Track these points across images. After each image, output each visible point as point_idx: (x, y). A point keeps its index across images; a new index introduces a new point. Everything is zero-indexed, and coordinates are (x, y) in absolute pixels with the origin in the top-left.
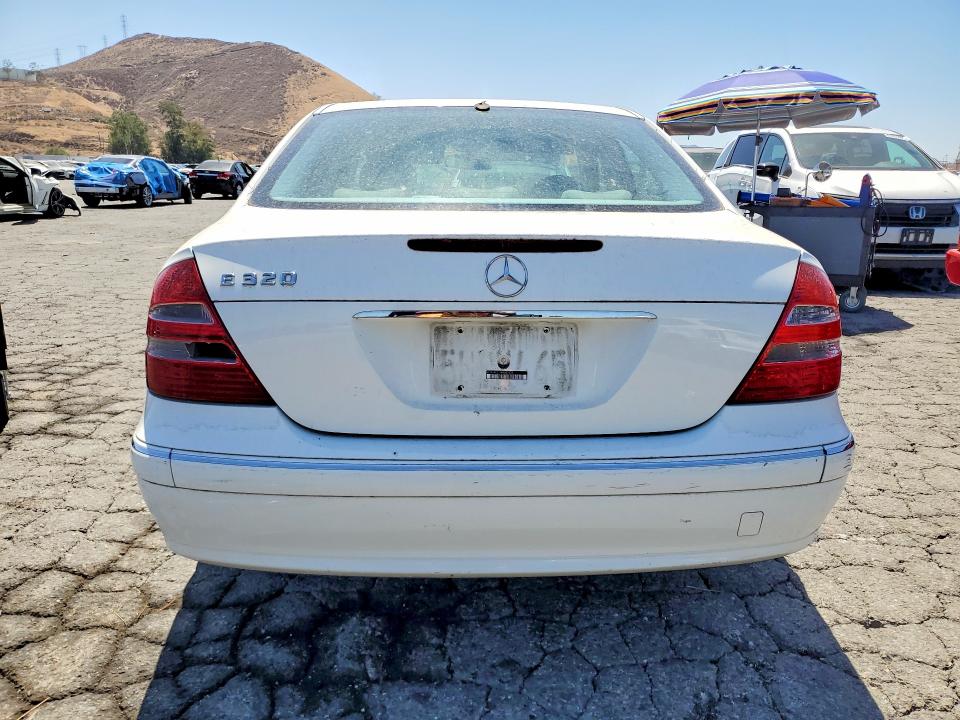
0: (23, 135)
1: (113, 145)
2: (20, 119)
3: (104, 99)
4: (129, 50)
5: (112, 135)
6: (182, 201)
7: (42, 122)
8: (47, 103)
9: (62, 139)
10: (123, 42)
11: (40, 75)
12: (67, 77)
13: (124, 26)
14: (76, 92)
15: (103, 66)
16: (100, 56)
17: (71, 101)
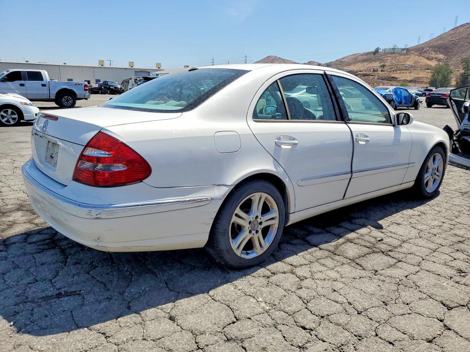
0: (393, 77)
1: (432, 81)
2: (394, 71)
3: (435, 58)
4: (455, 33)
5: (432, 75)
6: (414, 108)
7: (403, 71)
8: (408, 63)
9: (409, 79)
10: (453, 29)
11: (408, 50)
12: (420, 50)
13: (456, 21)
14: (423, 56)
15: (440, 42)
16: (440, 37)
17: (419, 61)
